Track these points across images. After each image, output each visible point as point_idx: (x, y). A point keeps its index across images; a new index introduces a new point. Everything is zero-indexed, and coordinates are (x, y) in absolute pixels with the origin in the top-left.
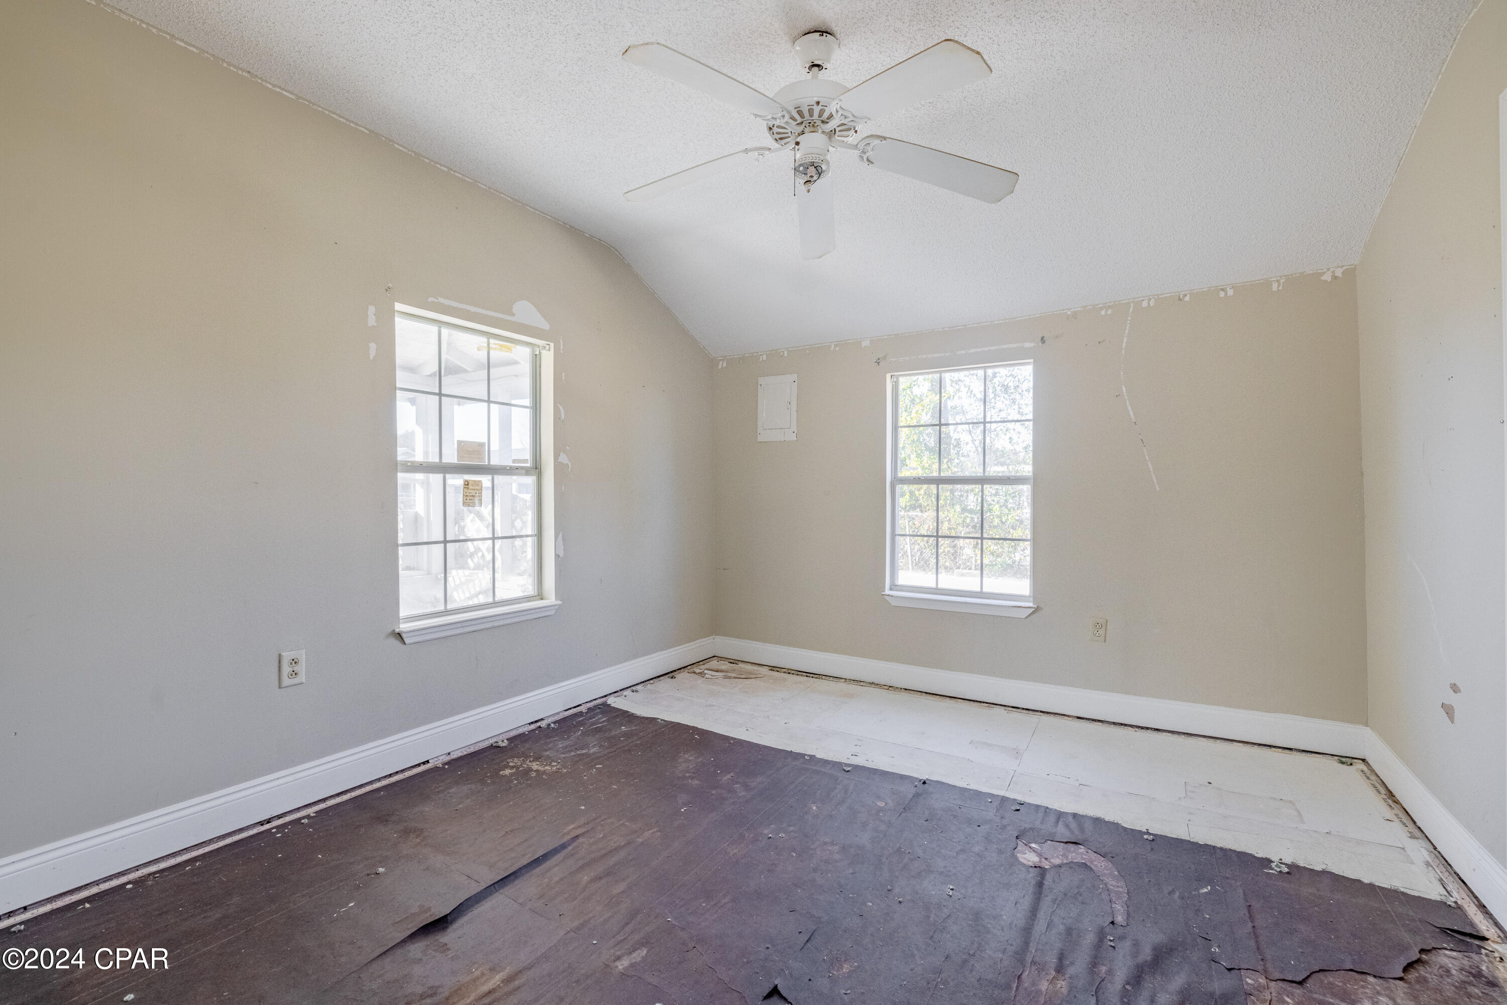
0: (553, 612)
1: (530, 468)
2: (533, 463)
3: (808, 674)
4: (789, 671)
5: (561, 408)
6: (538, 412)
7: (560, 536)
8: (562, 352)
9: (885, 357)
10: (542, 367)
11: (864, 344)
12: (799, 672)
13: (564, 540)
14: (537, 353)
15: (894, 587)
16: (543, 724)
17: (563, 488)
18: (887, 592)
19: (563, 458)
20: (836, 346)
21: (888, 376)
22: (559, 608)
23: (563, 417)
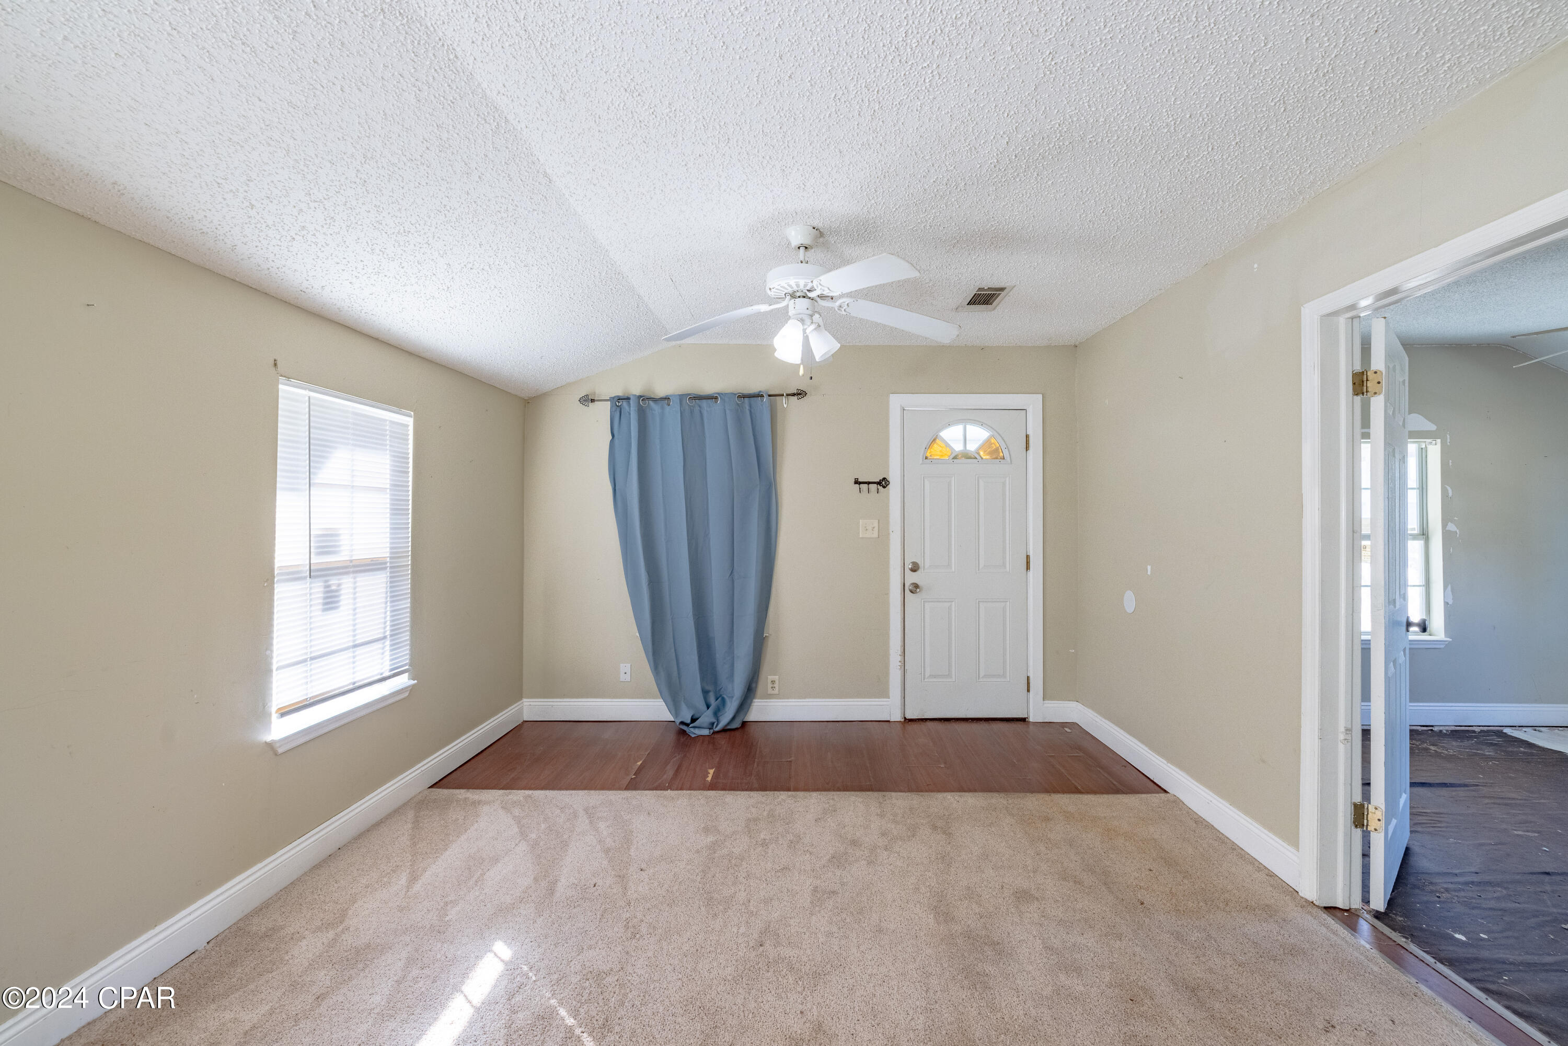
0: (1442, 646)
1: (1418, 535)
2: (1420, 530)
5: (1449, 488)
6: (1424, 491)
7: (1449, 588)
8: (1449, 444)
10: (1428, 457)
13: (1452, 591)
14: (1423, 446)
16: (1435, 729)
17: (1451, 550)
19: (1451, 527)
22: (1448, 645)
23: (1450, 495)
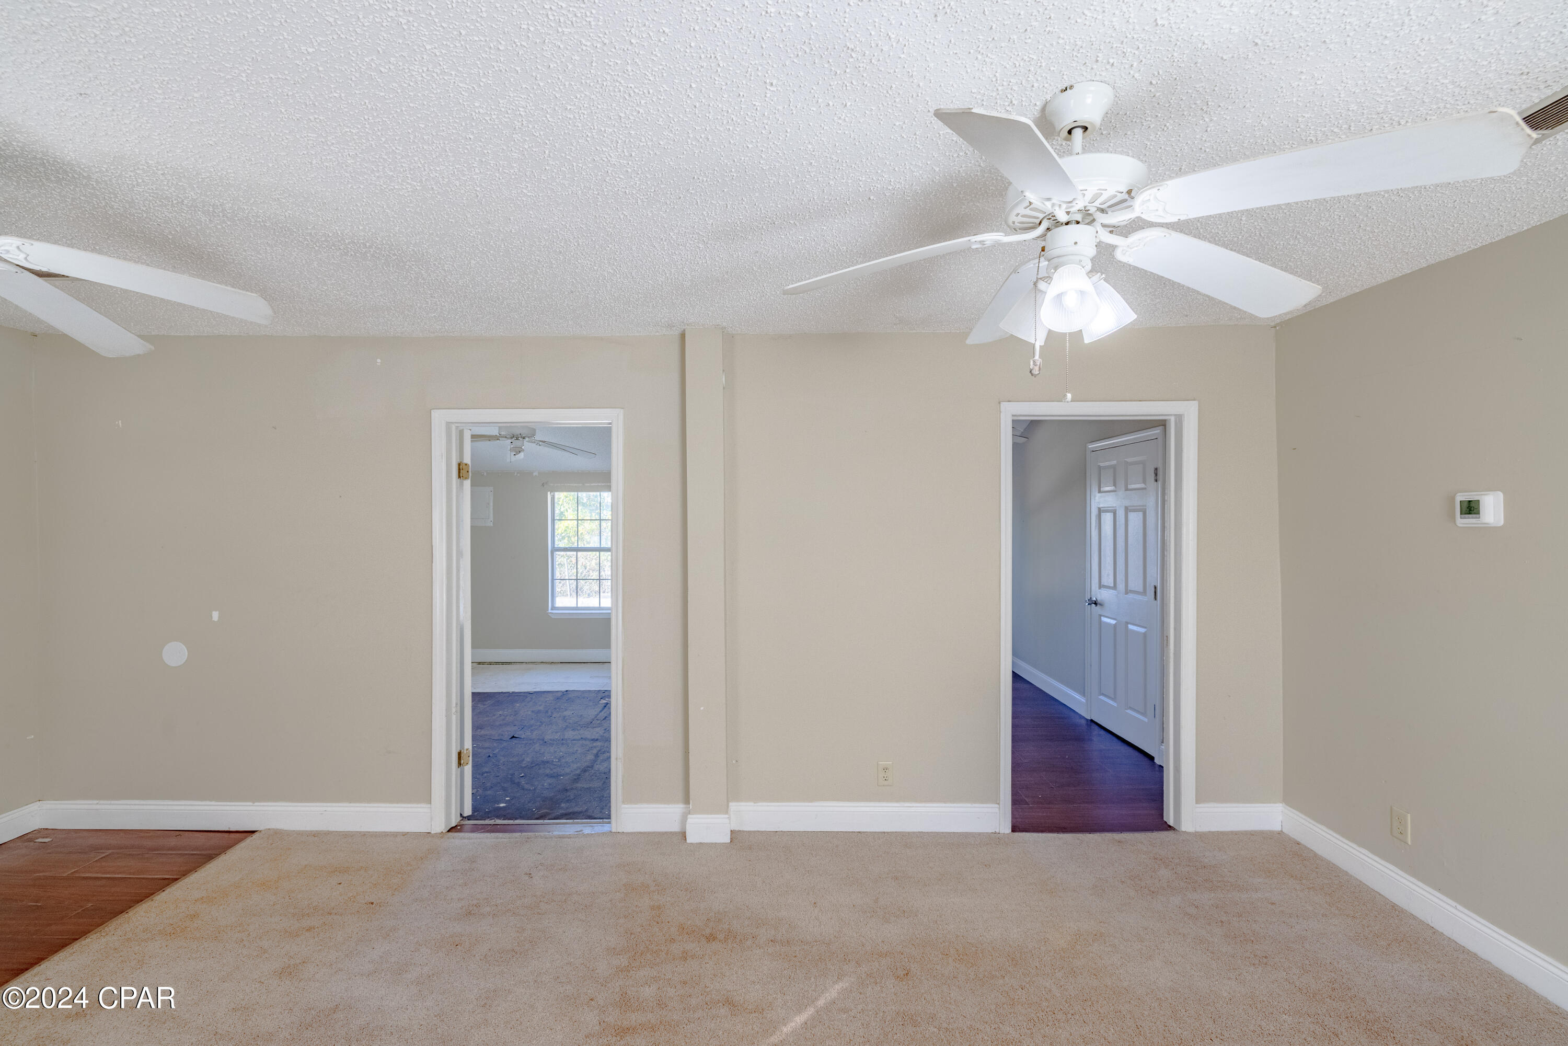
3: (503, 663)
4: (490, 663)
9: (546, 483)
11: (534, 474)
12: (497, 663)
15: (553, 608)
18: (550, 611)
20: (518, 473)
21: (549, 493)
